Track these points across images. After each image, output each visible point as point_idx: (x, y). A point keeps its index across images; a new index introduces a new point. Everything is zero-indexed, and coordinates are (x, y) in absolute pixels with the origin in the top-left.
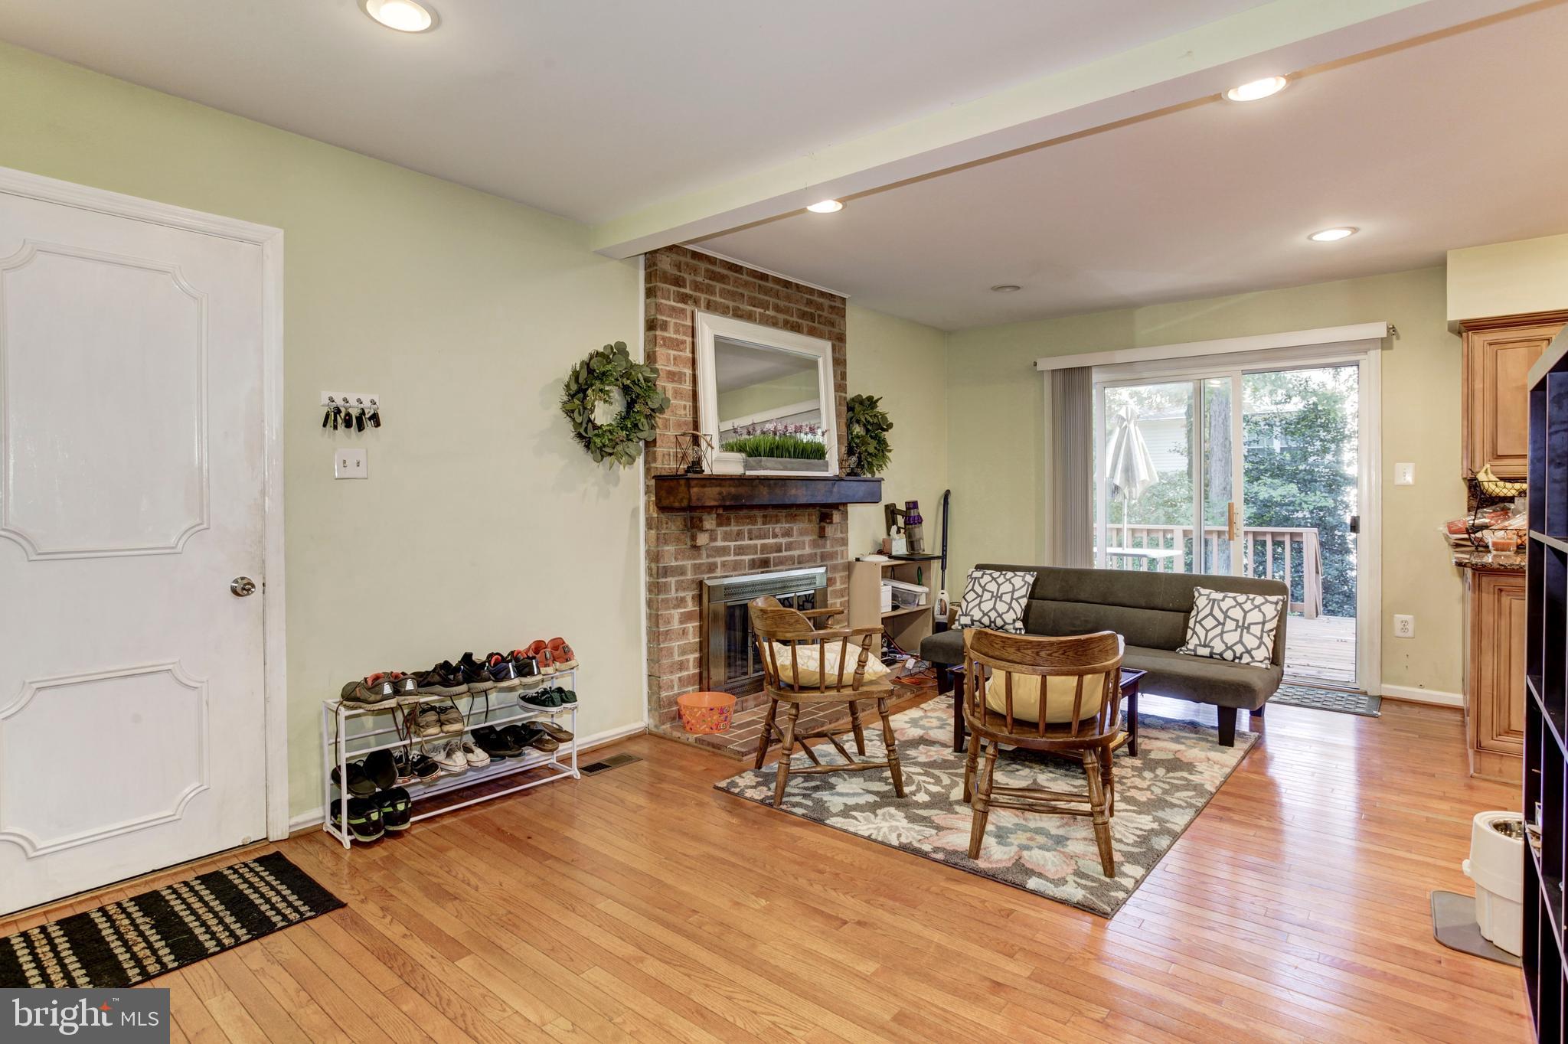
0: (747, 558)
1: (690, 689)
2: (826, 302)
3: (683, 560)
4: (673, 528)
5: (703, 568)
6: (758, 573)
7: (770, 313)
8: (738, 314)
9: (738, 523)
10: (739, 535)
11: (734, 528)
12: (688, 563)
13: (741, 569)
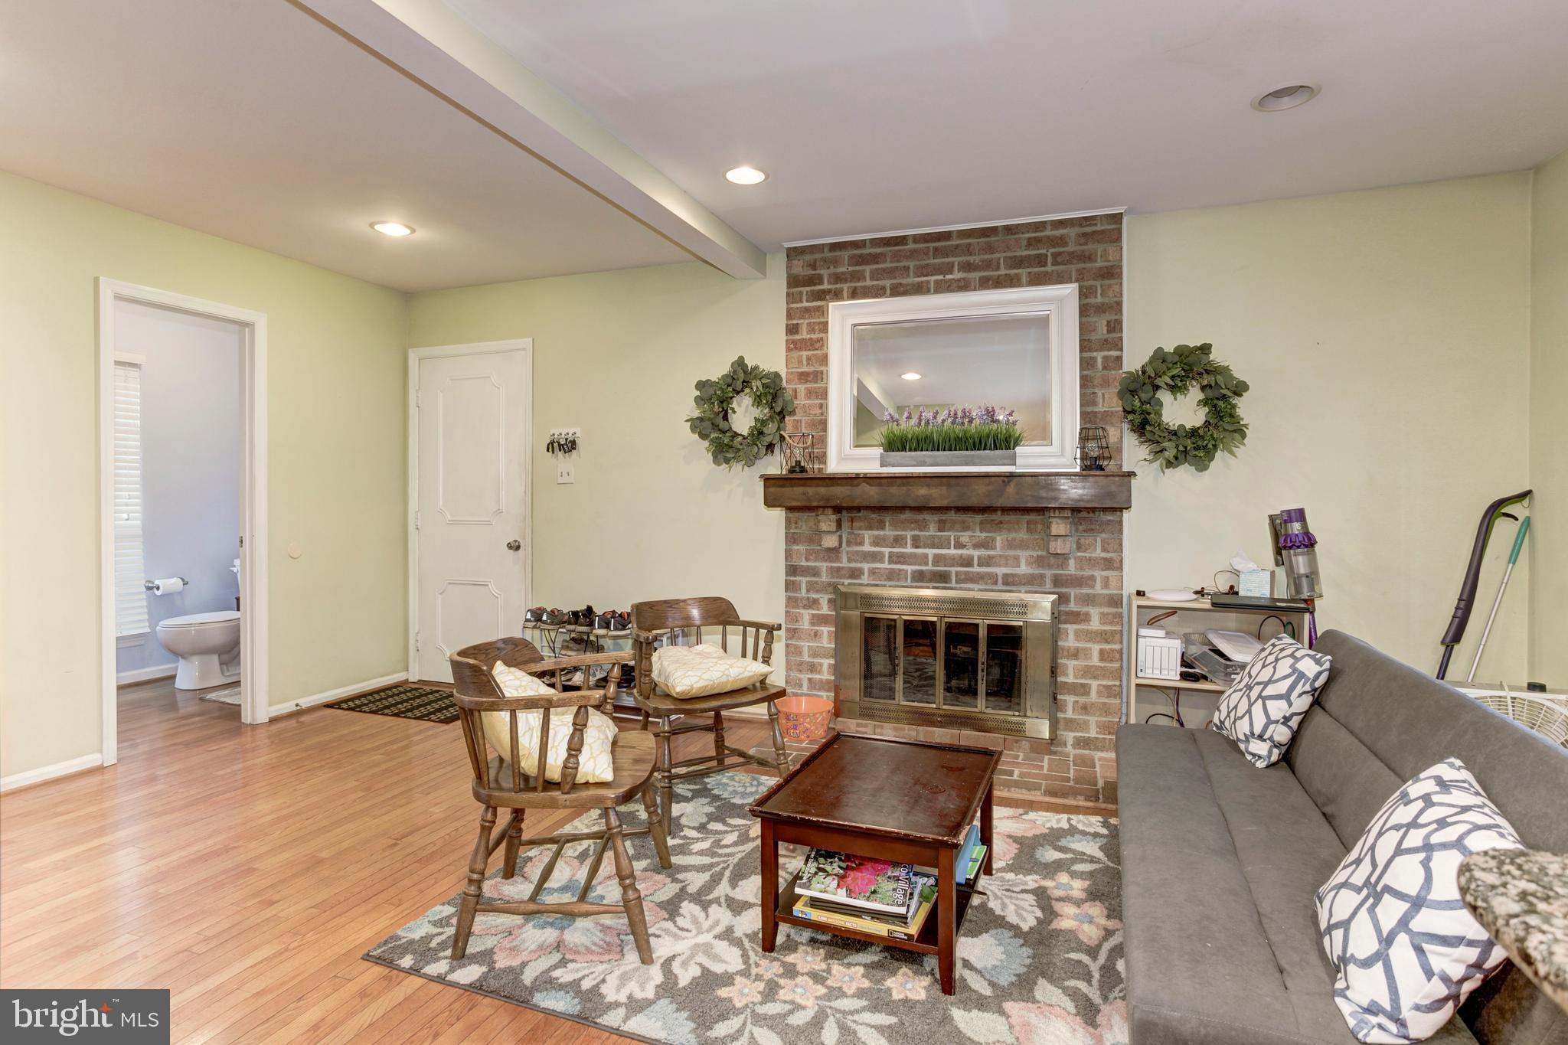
0: (910, 568)
1: (824, 694)
2: (1071, 232)
3: (816, 560)
4: (804, 527)
5: (843, 572)
6: (928, 588)
7: (957, 275)
8: (897, 291)
9: (895, 525)
10: (898, 541)
11: (889, 532)
12: (823, 566)
13: (898, 580)
